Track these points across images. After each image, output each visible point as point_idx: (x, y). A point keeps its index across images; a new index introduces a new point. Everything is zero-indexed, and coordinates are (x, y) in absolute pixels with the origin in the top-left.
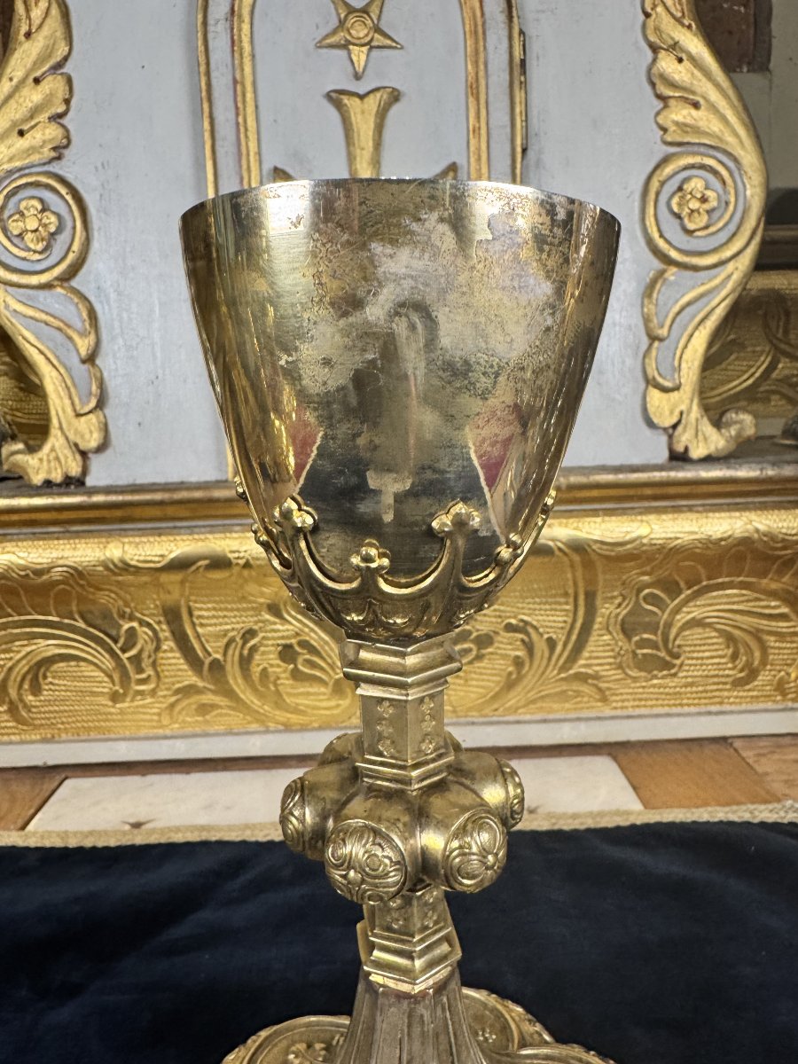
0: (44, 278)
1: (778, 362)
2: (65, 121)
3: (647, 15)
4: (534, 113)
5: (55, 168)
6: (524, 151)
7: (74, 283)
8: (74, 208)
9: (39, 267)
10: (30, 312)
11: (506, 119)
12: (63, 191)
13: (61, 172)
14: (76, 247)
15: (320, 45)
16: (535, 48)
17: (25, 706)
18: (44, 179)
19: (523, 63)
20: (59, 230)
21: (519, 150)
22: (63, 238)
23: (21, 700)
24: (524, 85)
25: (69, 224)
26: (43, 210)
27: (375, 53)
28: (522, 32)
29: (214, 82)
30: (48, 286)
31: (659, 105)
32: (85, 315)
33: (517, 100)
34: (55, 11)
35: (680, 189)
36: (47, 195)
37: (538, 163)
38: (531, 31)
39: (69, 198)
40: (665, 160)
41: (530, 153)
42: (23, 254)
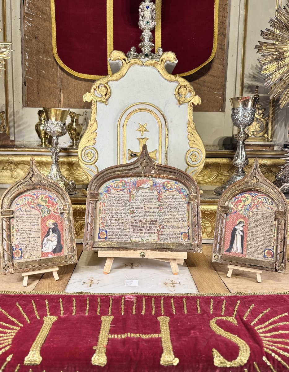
0: (91, 163)
1: (219, 175)
2: (95, 139)
3: (188, 128)
4: (169, 142)
5: (93, 146)
6: (167, 148)
7: (95, 164)
8: (96, 153)
9: (90, 162)
10: (88, 169)
11: (165, 144)
12: (95, 150)
13: (94, 147)
14: (96, 159)
15: (136, 131)
16: (170, 132)
17: (79, 232)
18: (92, 148)
19: (168, 134)
20: (94, 156)
21: (166, 148)
22: (94, 158)
23: (78, 231)
24: (168, 138)
25: (95, 155)
26: (92, 153)
27: (145, 132)
28: (168, 129)
29: (120, 136)
30: (91, 165)
31: (189, 141)
32: (97, 170)
33: (166, 140)
34: (95, 122)
35: (192, 155)
36: (92, 150)
37: (169, 149)
38: (169, 129)
39: (96, 151)
40: (189, 150)
41: (168, 148)
42: (87, 159)
